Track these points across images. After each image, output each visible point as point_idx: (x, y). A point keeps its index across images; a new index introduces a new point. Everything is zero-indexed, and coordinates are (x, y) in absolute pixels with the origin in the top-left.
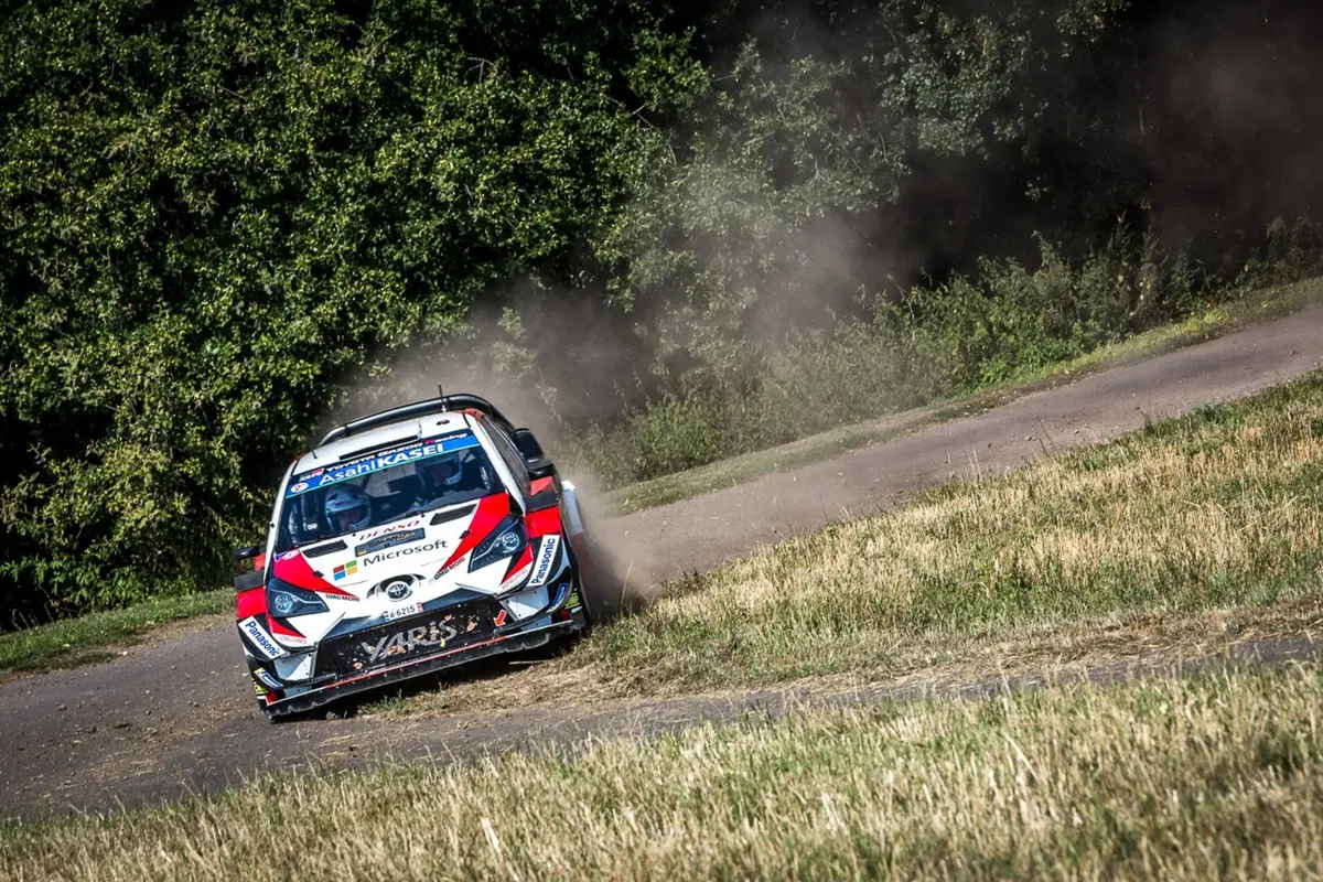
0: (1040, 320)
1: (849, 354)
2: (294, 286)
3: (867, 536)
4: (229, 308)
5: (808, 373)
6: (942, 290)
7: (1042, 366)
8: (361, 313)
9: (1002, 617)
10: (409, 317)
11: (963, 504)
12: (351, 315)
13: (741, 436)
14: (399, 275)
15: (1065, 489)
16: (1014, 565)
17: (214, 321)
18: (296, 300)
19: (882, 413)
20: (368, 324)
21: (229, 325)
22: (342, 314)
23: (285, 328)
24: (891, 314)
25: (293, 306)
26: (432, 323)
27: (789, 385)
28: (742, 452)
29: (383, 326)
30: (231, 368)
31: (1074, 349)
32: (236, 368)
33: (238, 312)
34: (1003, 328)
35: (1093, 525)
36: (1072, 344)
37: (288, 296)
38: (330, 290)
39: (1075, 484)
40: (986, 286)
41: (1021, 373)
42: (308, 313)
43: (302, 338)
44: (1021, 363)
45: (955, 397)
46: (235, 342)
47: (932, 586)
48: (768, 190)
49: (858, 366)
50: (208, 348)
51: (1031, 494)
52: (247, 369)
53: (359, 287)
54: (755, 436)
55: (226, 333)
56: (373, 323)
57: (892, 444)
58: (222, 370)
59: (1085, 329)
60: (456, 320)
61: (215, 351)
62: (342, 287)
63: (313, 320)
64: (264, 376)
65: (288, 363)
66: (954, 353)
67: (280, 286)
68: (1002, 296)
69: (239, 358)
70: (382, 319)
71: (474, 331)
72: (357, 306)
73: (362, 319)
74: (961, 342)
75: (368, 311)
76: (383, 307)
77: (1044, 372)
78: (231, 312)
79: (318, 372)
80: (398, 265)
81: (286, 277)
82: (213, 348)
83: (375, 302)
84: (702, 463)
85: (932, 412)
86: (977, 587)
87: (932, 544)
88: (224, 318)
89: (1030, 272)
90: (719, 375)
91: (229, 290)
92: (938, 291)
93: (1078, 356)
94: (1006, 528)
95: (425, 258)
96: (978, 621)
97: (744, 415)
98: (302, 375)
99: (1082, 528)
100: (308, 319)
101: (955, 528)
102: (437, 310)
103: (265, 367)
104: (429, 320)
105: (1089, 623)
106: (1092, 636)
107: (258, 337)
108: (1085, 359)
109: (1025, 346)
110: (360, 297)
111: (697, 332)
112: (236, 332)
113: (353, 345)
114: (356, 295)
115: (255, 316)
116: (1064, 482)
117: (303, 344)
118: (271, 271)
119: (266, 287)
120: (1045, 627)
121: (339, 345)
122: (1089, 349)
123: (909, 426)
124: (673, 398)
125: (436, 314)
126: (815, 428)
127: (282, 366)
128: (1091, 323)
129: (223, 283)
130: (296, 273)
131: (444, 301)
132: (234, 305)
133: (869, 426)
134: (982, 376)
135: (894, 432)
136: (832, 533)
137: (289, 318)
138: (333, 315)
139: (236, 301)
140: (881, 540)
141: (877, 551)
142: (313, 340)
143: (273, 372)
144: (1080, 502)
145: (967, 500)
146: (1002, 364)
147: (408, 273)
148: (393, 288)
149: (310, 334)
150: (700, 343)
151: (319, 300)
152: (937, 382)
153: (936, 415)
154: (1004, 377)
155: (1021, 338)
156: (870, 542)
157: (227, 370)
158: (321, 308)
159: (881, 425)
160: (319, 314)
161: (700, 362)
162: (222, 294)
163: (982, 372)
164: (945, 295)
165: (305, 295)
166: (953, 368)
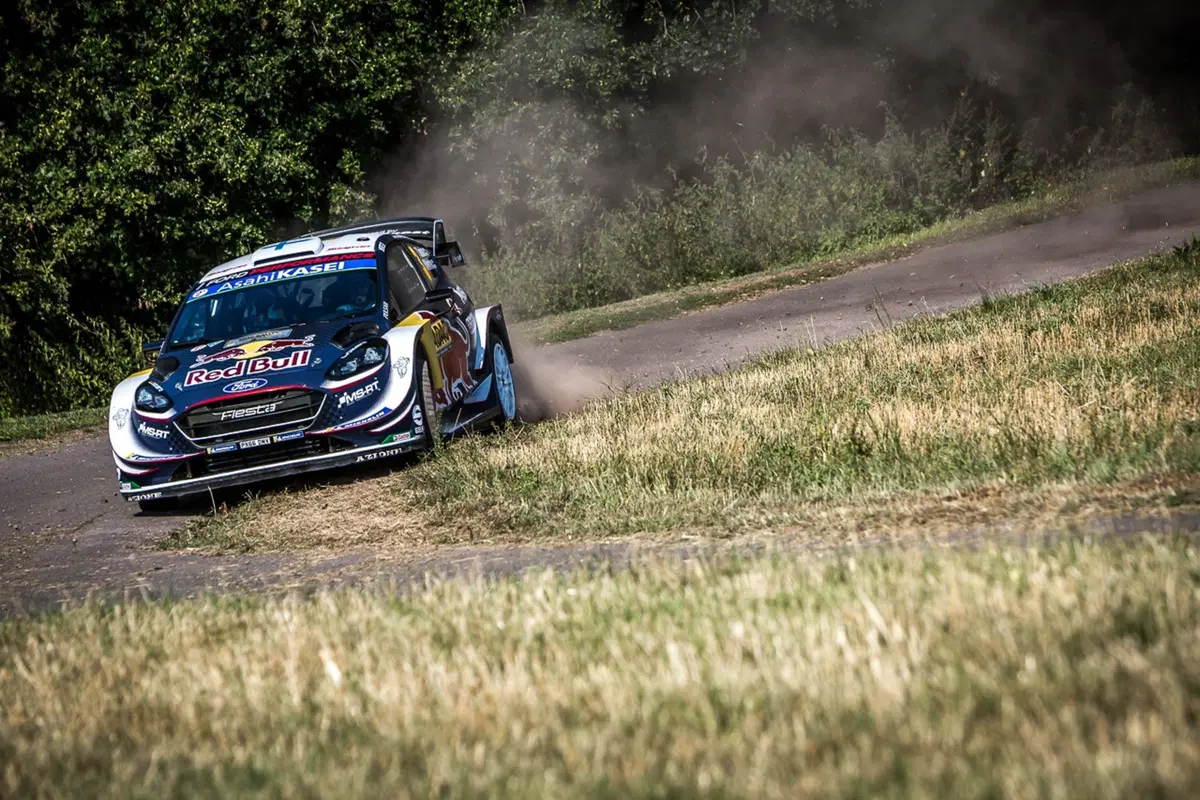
0: (881, 191)
1: (689, 216)
2: (134, 115)
3: (701, 396)
4: (67, 132)
5: (646, 232)
6: (785, 156)
7: (880, 238)
8: (200, 146)
9: (838, 483)
10: (248, 152)
11: (799, 370)
12: (190, 147)
13: (575, 292)
14: (240, 110)
15: (902, 359)
16: (853, 431)
17: (50, 142)
18: (135, 128)
19: (717, 276)
20: (207, 157)
21: (65, 149)
22: (181, 145)
23: (122, 155)
24: (733, 177)
25: (132, 134)
26: (271, 161)
27: (626, 243)
28: (576, 308)
29: (221, 161)
30: (65, 193)
31: (914, 222)
32: (70, 192)
33: (76, 137)
34: (843, 198)
35: (929, 397)
36: (911, 218)
37: (128, 123)
38: (171, 120)
39: (912, 355)
40: (829, 154)
41: (860, 243)
42: (146, 142)
43: (139, 167)
44: (859, 234)
45: (793, 265)
46: (70, 167)
47: (768, 448)
48: (615, 45)
49: (697, 229)
50: (43, 171)
51: (867, 364)
52: (81, 195)
53: (198, 119)
54: (589, 292)
55: (62, 158)
56: (212, 157)
57: (727, 307)
58: (56, 194)
59: (925, 202)
60: (295, 159)
61: (50, 175)
62: (182, 118)
63: (151, 149)
64: (99, 204)
65: (123, 192)
66: (793, 220)
67: (119, 113)
68: (843, 165)
69: (73, 183)
70: (220, 153)
71: (313, 171)
72: (197, 138)
73: (200, 151)
74: (801, 209)
75: (207, 144)
76: (222, 141)
77: (882, 245)
78: (68, 136)
79: (153, 202)
80: (239, 101)
81: (126, 105)
82: (48, 171)
83: (214, 135)
84: (535, 317)
85: (769, 277)
86: (813, 451)
87: (766, 409)
88: (61, 141)
89: (873, 144)
90: (557, 229)
91: (67, 113)
92: (781, 157)
93: (918, 229)
94: (841, 396)
95: (268, 95)
96: (814, 486)
97: (580, 271)
98: (137, 205)
99: (919, 398)
100: (146, 148)
101: (791, 394)
102: (277, 148)
103: (99, 195)
104: (268, 157)
105: (927, 492)
106: (930, 505)
107: (93, 163)
108: (924, 232)
109: (864, 215)
110: (199, 130)
111: (537, 185)
112: (72, 157)
113: (190, 178)
114: (195, 127)
115: (92, 142)
116: (901, 353)
117: (141, 172)
118: (112, 98)
119: (106, 113)
120: (882, 493)
121: (174, 176)
122: (928, 223)
123: (744, 290)
124: (509, 249)
125: (275, 152)
126: (651, 287)
127: (117, 194)
128: (931, 197)
129: (62, 105)
130: (136, 100)
131: (284, 139)
132: (72, 129)
133: (705, 288)
134: (820, 245)
135: (729, 296)
136: (667, 392)
137: (127, 147)
138: (171, 146)
139: (73, 126)
140: (717, 402)
141: (711, 412)
142: (149, 170)
143: (108, 199)
144: (916, 373)
145: (802, 367)
146: (841, 234)
147: (250, 108)
148: (233, 123)
149: (147, 163)
150: (540, 196)
151: (157, 129)
152: (774, 249)
153: (772, 280)
154: (843, 246)
155: (861, 208)
156: (705, 403)
157: (61, 195)
158: (159, 139)
159: (718, 288)
160: (157, 144)
161: (538, 215)
162: (60, 117)
163: (820, 241)
164: (788, 161)
165: (144, 123)
166: (793, 235)
